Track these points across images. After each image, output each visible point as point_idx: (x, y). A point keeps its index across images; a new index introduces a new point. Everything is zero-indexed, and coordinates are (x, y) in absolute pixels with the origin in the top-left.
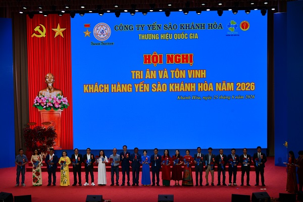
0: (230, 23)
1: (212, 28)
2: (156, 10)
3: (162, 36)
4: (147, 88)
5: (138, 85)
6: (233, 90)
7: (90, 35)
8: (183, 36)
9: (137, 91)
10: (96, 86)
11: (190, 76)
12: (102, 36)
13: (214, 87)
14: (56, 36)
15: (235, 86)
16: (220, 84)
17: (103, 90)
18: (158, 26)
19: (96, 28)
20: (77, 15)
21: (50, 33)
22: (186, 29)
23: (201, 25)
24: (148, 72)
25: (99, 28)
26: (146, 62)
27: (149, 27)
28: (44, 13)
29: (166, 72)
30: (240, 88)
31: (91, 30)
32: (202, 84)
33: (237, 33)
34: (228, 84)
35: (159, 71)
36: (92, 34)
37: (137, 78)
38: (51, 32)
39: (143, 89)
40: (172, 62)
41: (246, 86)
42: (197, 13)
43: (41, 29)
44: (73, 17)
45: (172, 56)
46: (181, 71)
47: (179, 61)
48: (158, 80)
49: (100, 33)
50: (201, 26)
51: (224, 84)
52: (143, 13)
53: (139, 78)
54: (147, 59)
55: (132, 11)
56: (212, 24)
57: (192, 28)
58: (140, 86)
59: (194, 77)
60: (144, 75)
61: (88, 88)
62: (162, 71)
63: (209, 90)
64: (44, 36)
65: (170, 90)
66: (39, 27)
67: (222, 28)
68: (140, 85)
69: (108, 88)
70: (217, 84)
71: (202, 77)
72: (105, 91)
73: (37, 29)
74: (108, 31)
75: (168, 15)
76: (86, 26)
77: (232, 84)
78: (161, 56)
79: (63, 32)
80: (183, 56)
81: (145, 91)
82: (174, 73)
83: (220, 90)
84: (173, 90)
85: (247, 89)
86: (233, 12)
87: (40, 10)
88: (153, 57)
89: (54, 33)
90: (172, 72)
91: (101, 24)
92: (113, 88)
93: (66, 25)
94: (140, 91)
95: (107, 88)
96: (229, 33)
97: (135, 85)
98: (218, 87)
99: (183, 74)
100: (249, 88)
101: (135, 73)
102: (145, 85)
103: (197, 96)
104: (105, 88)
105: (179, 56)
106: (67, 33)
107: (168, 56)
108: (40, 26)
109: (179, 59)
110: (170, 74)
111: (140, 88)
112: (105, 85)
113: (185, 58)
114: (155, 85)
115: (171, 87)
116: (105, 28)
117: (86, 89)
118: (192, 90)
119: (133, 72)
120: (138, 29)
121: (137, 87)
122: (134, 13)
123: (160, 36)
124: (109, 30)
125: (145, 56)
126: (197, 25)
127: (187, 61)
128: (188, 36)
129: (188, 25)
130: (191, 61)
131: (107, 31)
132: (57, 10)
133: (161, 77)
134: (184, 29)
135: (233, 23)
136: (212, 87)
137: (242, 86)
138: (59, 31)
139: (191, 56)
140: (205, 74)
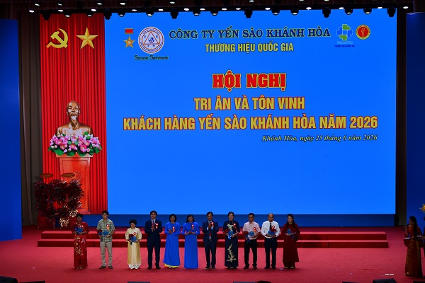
0: (341, 29)
1: (314, 35)
2: (231, 8)
3: (239, 48)
4: (217, 123)
5: (204, 119)
6: (344, 127)
7: (133, 44)
8: (271, 47)
9: (202, 128)
10: (142, 120)
11: (281, 107)
12: (151, 47)
13: (317, 122)
14: (82, 46)
15: (349, 122)
16: (326, 118)
17: (152, 126)
18: (234, 31)
19: (142, 35)
20: (114, 15)
21: (75, 42)
22: (276, 36)
23: (298, 30)
24: (219, 100)
25: (147, 35)
26: (215, 85)
27: (221, 34)
28: (65, 13)
29: (245, 100)
30: (356, 124)
31: (135, 38)
32: (299, 118)
33: (350, 43)
34: (338, 118)
35: (236, 99)
36: (136, 44)
37: (202, 108)
38: (75, 40)
39: (211, 125)
40: (254, 85)
41: (365, 122)
42: (292, 12)
43: (61, 36)
44: (108, 18)
45: (255, 76)
46: (268, 99)
47: (265, 84)
48: (233, 113)
49: (147, 42)
50: (298, 33)
51: (332, 118)
52: (212, 13)
53: (206, 108)
54: (218, 81)
55: (195, 10)
56: (314, 30)
57: (285, 35)
58: (207, 121)
59: (287, 108)
60: (214, 104)
61: (130, 123)
62: (240, 99)
63: (310, 127)
64: (66, 46)
65: (252, 128)
66: (58, 33)
67: (329, 35)
68: (207, 119)
69: (159, 123)
70: (321, 118)
71: (299, 107)
72: (155, 128)
73: (55, 35)
74: (160, 39)
75: (248, 15)
76: (127, 31)
77: (344, 118)
78: (238, 77)
79: (93, 41)
80: (271, 76)
81: (214, 128)
82: (258, 101)
83: (326, 127)
84: (256, 128)
85: (366, 126)
86: (346, 12)
87: (60, 8)
88: (227, 77)
89: (81, 41)
90: (255, 99)
91: (150, 28)
92: (167, 123)
93: (98, 30)
94: (207, 128)
95: (157, 123)
96: (339, 43)
97: (200, 119)
98: (323, 122)
99: (270, 103)
100: (370, 124)
101: (200, 102)
102: (214, 119)
103: (291, 136)
104: (155, 124)
105: (266, 77)
106: (99, 42)
107: (249, 76)
108: (60, 31)
109: (265, 82)
110: (251, 103)
111: (208, 123)
112: (155, 120)
113: (274, 80)
114: (230, 120)
115: (253, 123)
116: (155, 34)
117: (126, 124)
118: (284, 127)
119: (197, 100)
120: (205, 37)
121: (202, 123)
122: (199, 12)
123: (236, 47)
124: (161, 37)
125: (215, 77)
126: (291, 31)
127: (277, 85)
128: (279, 47)
129: (278, 31)
130: (283, 85)
131: (158, 39)
132: (84, 8)
133: (238, 107)
134: (272, 36)
135: (346, 27)
136: (314, 122)
137: (359, 122)
138: (87, 39)
139: (283, 76)
140: (303, 103)
